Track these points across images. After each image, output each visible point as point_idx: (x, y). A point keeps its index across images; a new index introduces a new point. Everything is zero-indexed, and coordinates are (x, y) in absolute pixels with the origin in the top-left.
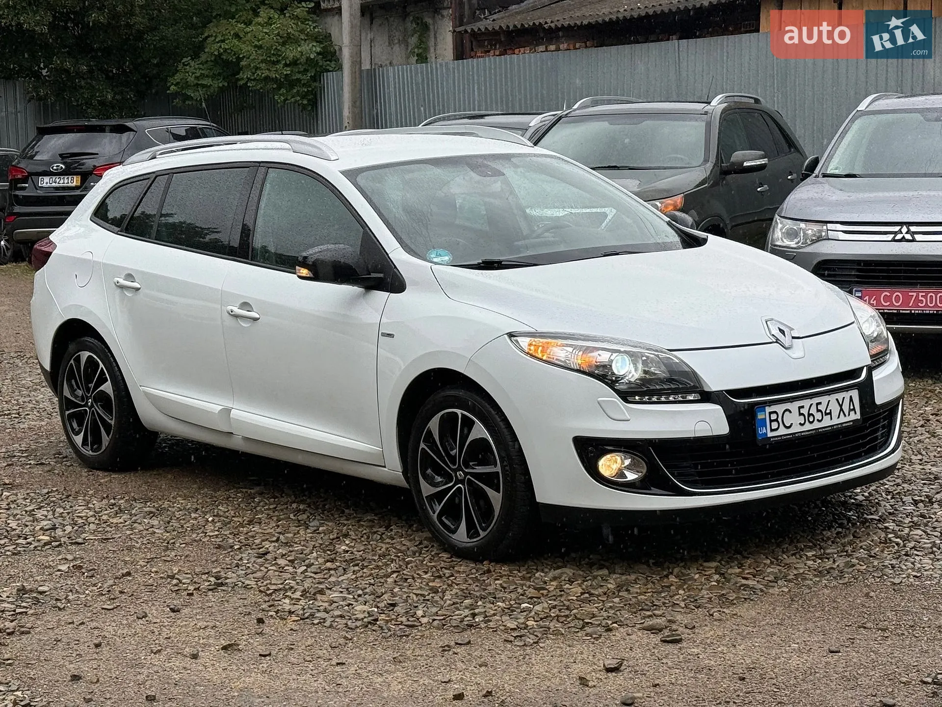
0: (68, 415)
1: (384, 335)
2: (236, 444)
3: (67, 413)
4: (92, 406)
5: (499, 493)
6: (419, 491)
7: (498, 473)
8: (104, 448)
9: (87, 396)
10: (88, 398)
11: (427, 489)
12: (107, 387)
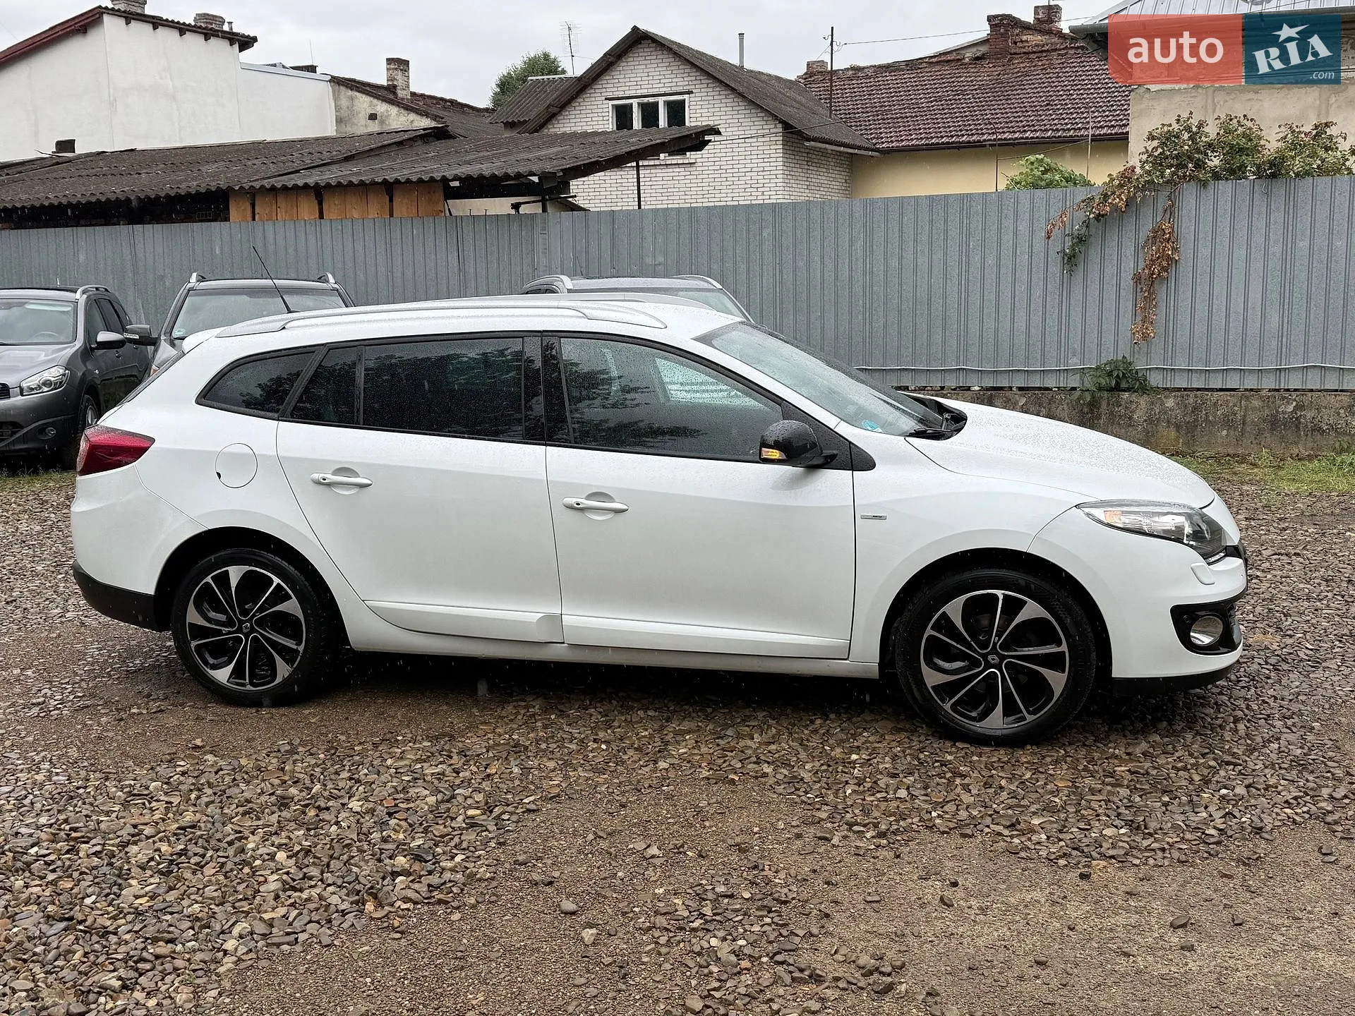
0: (197, 646)
1: (864, 517)
2: (558, 653)
3: (193, 644)
4: (253, 630)
5: (1064, 672)
6: (920, 681)
7: (1064, 652)
8: (279, 680)
9: (239, 620)
10: (241, 622)
11: (932, 678)
12: (292, 606)
